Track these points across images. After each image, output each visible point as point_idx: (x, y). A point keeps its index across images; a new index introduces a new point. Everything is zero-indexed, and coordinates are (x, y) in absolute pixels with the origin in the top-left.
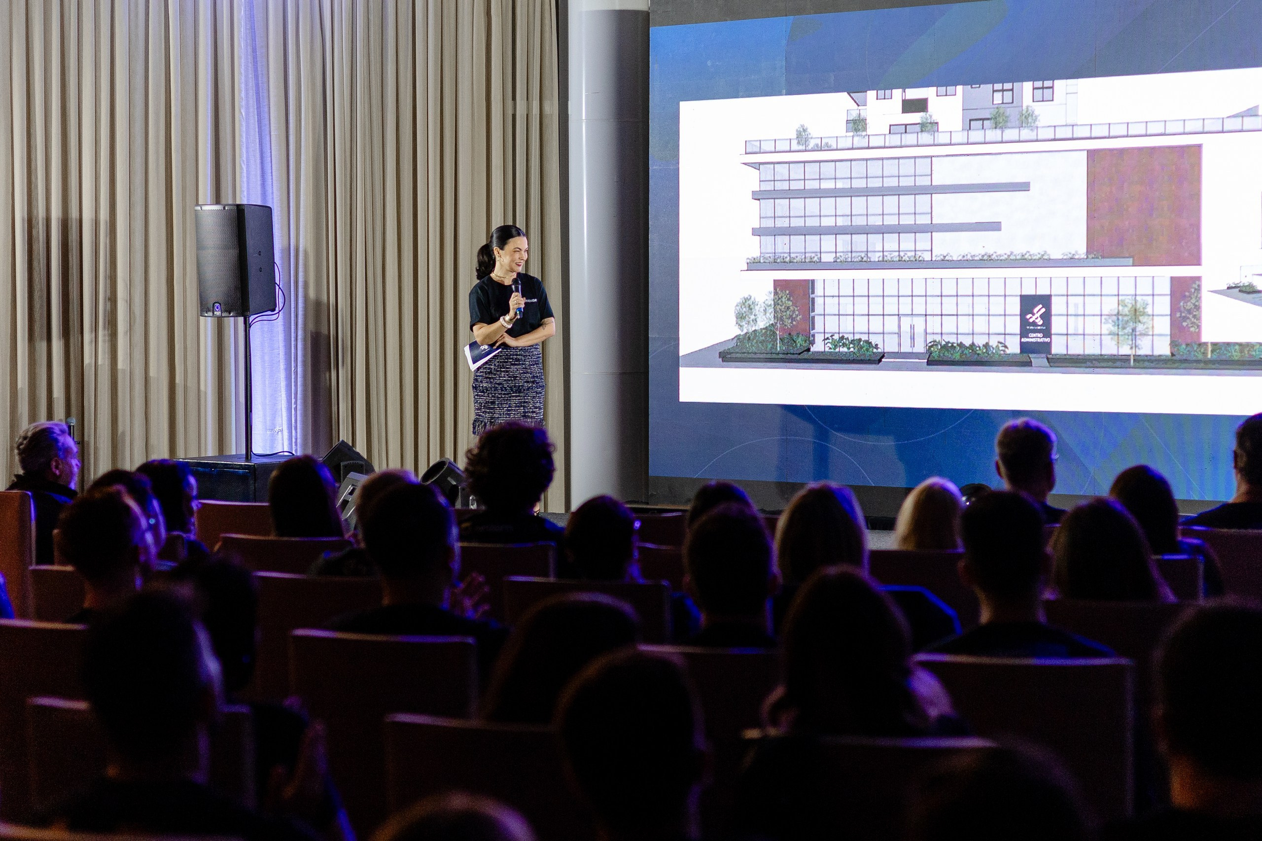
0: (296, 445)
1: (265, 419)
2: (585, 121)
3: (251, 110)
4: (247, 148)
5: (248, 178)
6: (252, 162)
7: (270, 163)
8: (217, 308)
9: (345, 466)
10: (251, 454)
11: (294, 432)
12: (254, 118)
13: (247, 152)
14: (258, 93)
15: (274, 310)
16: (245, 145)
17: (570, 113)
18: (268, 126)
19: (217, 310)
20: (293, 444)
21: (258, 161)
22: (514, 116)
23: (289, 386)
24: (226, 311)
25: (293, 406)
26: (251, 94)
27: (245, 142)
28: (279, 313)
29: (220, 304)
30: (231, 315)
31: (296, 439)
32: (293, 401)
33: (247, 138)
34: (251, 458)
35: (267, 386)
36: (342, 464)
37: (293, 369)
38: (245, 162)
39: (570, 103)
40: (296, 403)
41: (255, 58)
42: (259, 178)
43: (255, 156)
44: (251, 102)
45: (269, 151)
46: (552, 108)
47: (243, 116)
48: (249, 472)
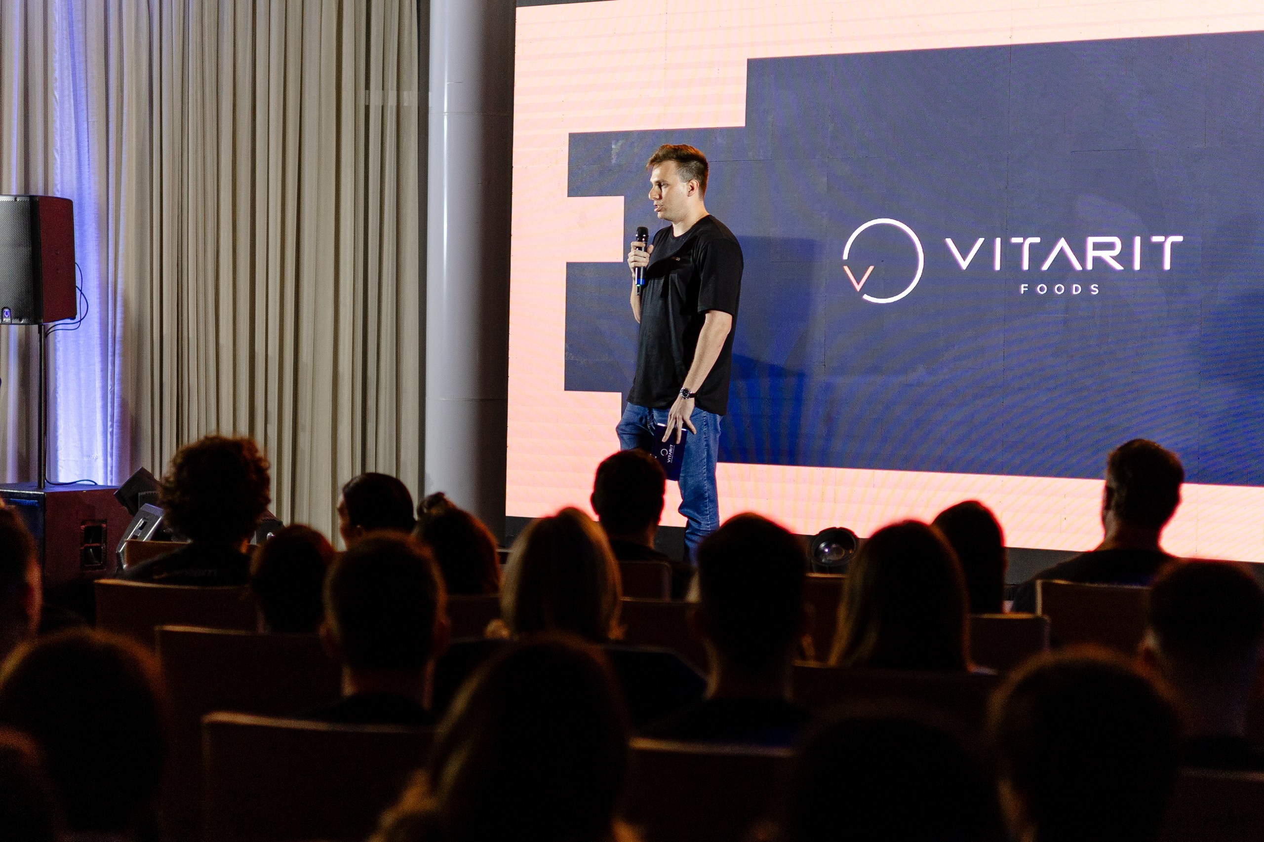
0: (112, 474)
1: (82, 444)
2: (446, 114)
3: (66, 93)
4: (61, 135)
5: (62, 169)
6: (67, 152)
7: (87, 154)
8: (7, 314)
9: (143, 497)
10: (44, 481)
11: (109, 459)
12: (69, 101)
13: (61, 141)
14: (74, 74)
15: (74, 318)
16: (59, 133)
17: (430, 105)
18: (85, 111)
19: (7, 316)
20: (109, 473)
21: (74, 151)
22: (367, 108)
23: (105, 406)
24: (16, 317)
25: (110, 430)
26: (66, 74)
27: (59, 129)
28: (80, 321)
29: (10, 310)
30: (22, 322)
31: (112, 467)
32: (109, 424)
33: (61, 125)
34: (44, 487)
35: (83, 406)
36: (140, 494)
37: (109, 388)
38: (59, 152)
39: (430, 93)
40: (112, 426)
41: (71, 34)
42: (74, 170)
43: (70, 145)
44: (66, 84)
45: (86, 140)
46: (411, 98)
47: (56, 99)
48: (37, 503)
